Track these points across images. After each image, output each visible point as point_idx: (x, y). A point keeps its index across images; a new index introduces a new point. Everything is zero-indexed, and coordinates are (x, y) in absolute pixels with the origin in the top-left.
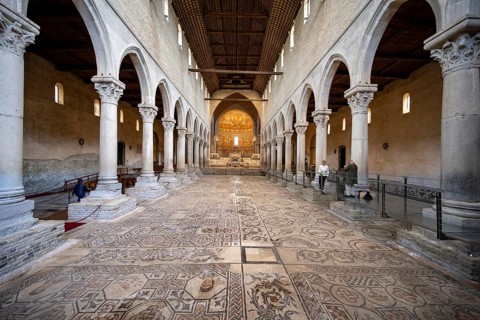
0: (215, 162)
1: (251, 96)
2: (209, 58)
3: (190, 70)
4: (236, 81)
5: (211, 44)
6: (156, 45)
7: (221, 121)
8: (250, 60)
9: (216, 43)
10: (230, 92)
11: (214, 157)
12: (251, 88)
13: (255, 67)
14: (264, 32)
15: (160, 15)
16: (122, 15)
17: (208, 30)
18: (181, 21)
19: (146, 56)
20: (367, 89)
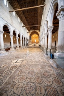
0: (31, 45)
1: (37, 31)
2: (27, 24)
3: (22, 27)
4: (34, 28)
5: (27, 20)
6: (12, 22)
7: (32, 37)
8: (36, 23)
9: (28, 20)
10: (33, 31)
11: (31, 44)
12: (37, 29)
13: (37, 24)
14: (37, 16)
15: (13, 16)
16: (2, 17)
17: (25, 18)
18: (19, 16)
19: (9, 25)
20: (51, 27)
